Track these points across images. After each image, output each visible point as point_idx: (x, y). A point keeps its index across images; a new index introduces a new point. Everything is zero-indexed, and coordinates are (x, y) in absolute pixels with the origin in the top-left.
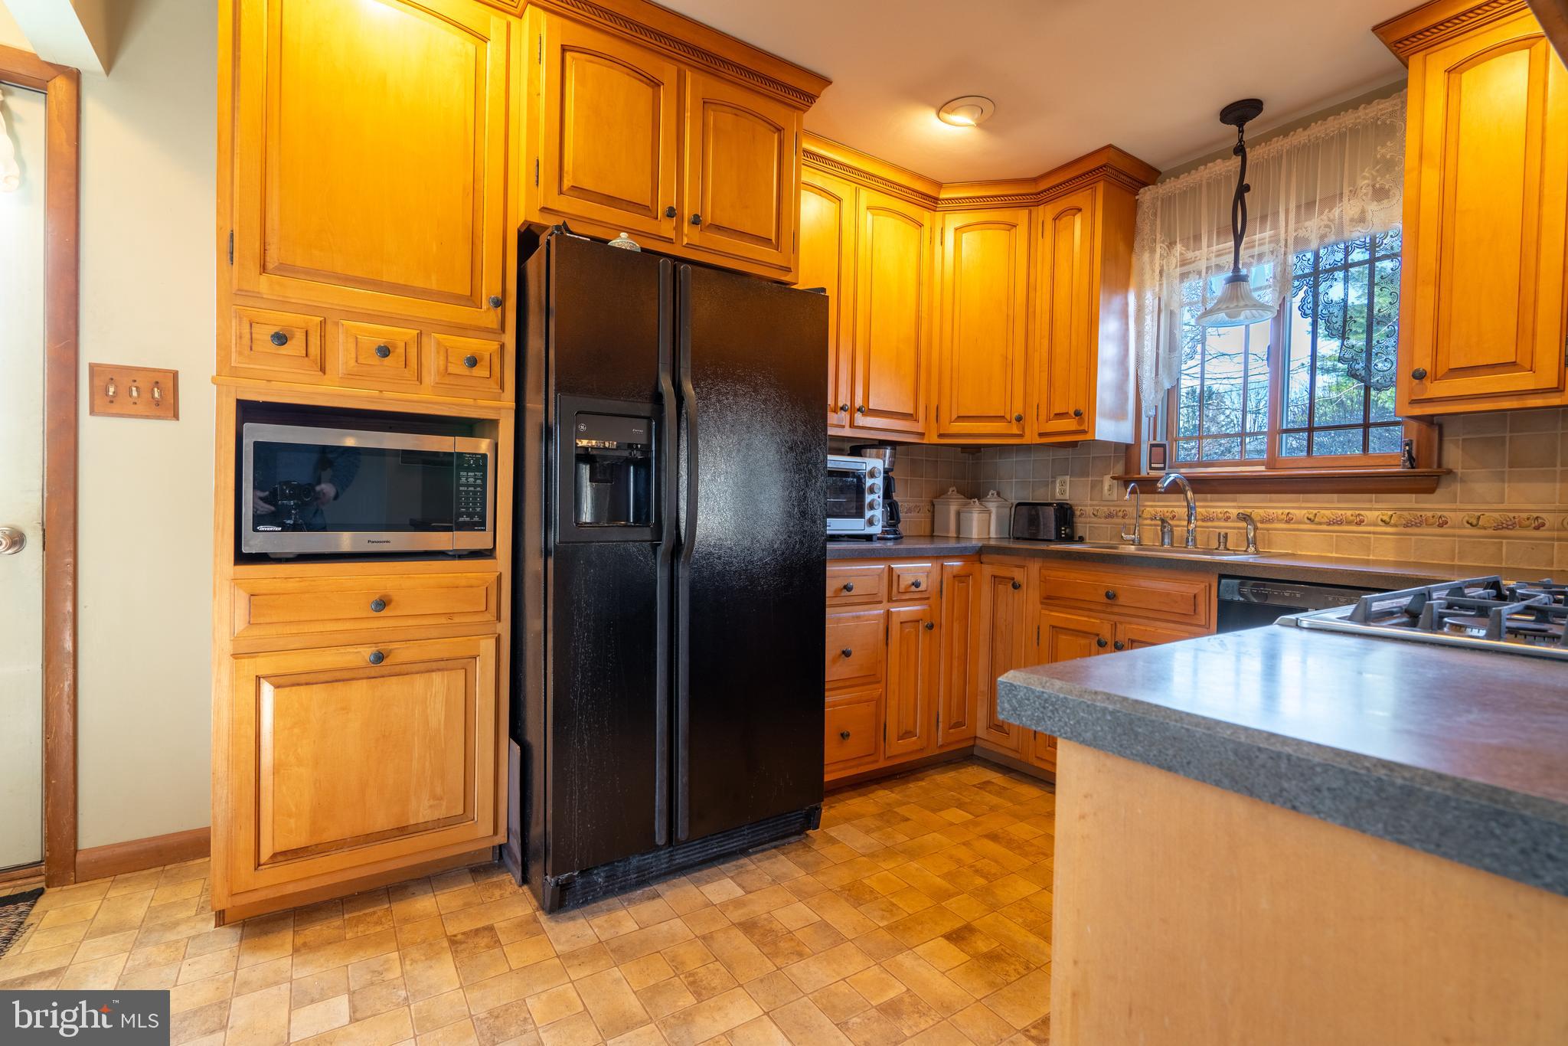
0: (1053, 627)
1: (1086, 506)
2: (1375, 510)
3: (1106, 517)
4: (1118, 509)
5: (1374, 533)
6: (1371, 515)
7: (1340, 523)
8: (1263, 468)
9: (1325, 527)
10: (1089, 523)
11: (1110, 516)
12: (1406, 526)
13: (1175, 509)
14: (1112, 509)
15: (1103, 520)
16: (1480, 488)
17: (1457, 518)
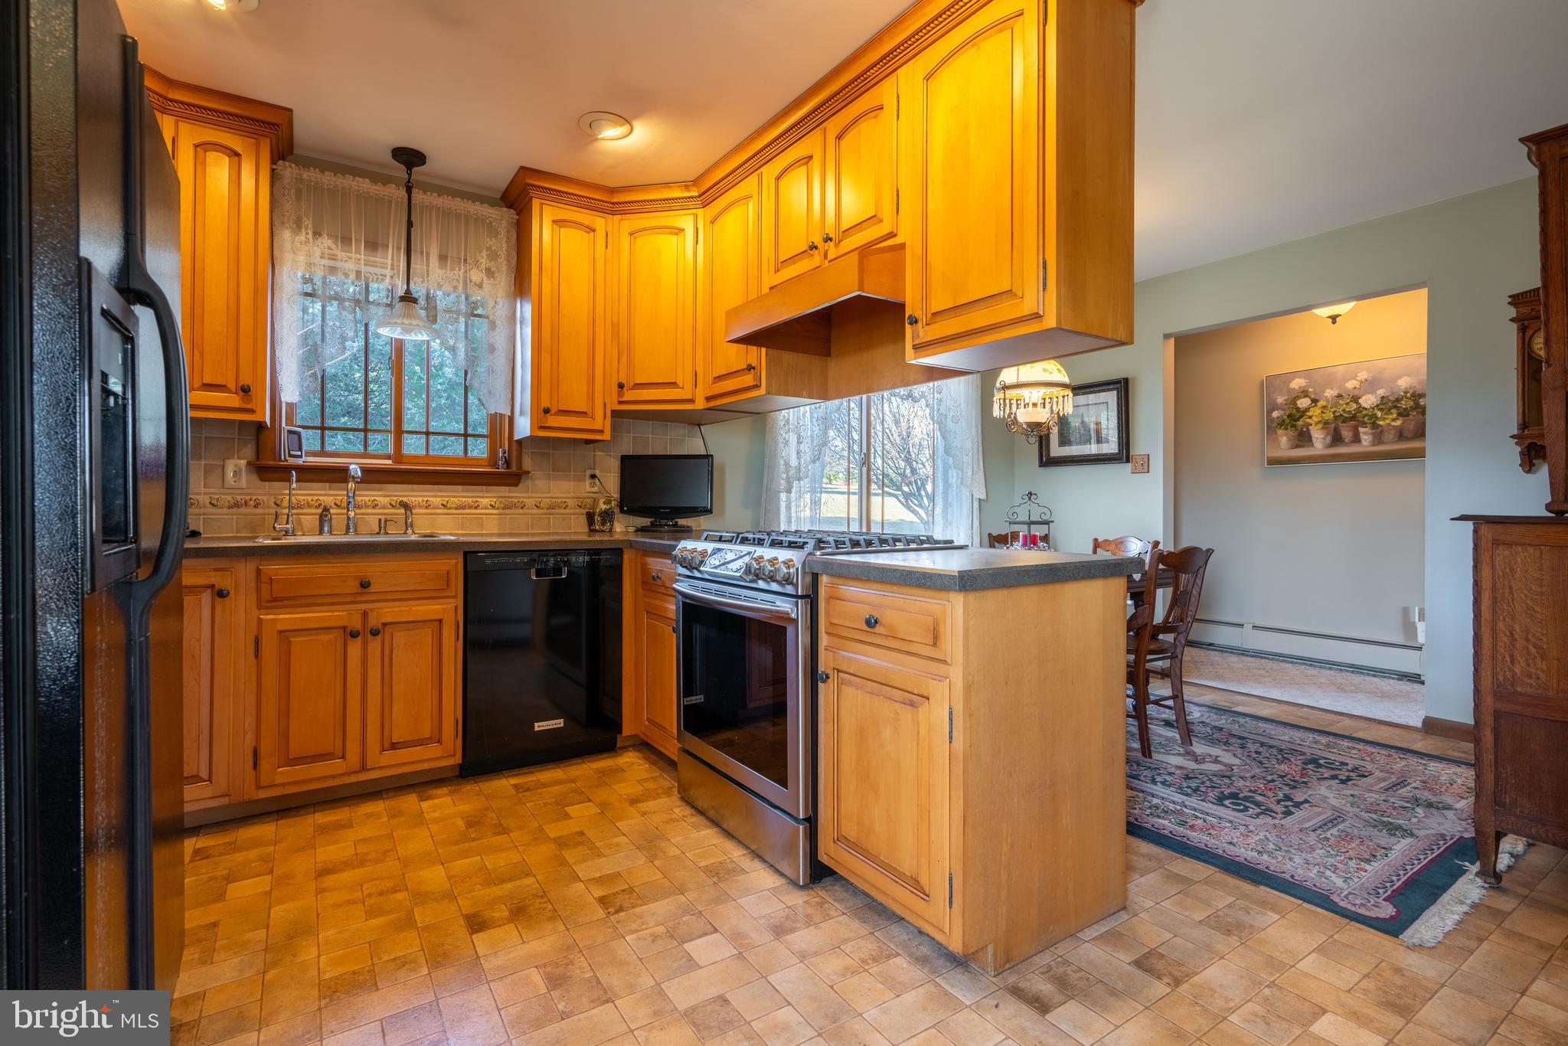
0: (281, 632)
1: (200, 494)
2: (487, 498)
3: (230, 507)
4: (248, 498)
5: (486, 514)
6: (485, 501)
7: (463, 507)
8: (390, 462)
9: (454, 511)
10: (204, 514)
11: (237, 505)
12: (504, 508)
13: (321, 498)
14: (239, 498)
15: (225, 510)
16: (541, 483)
17: (530, 502)
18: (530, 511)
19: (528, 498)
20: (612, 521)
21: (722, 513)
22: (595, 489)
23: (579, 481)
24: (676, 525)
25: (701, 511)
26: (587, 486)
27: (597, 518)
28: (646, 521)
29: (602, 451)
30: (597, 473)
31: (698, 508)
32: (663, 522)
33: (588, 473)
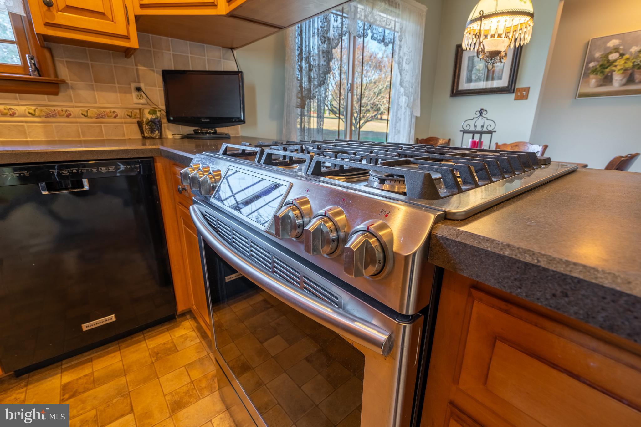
2: (23, 105)
5: (26, 122)
6: (21, 109)
12: (47, 117)
16: (85, 93)
17: (75, 111)
18: (78, 120)
19: (73, 107)
20: (160, 130)
21: (255, 123)
22: (142, 101)
23: (125, 92)
24: (215, 133)
25: (235, 121)
26: (134, 99)
27: (145, 127)
28: (189, 130)
29: (144, 66)
30: (142, 85)
31: (233, 118)
32: (204, 130)
33: (133, 85)
